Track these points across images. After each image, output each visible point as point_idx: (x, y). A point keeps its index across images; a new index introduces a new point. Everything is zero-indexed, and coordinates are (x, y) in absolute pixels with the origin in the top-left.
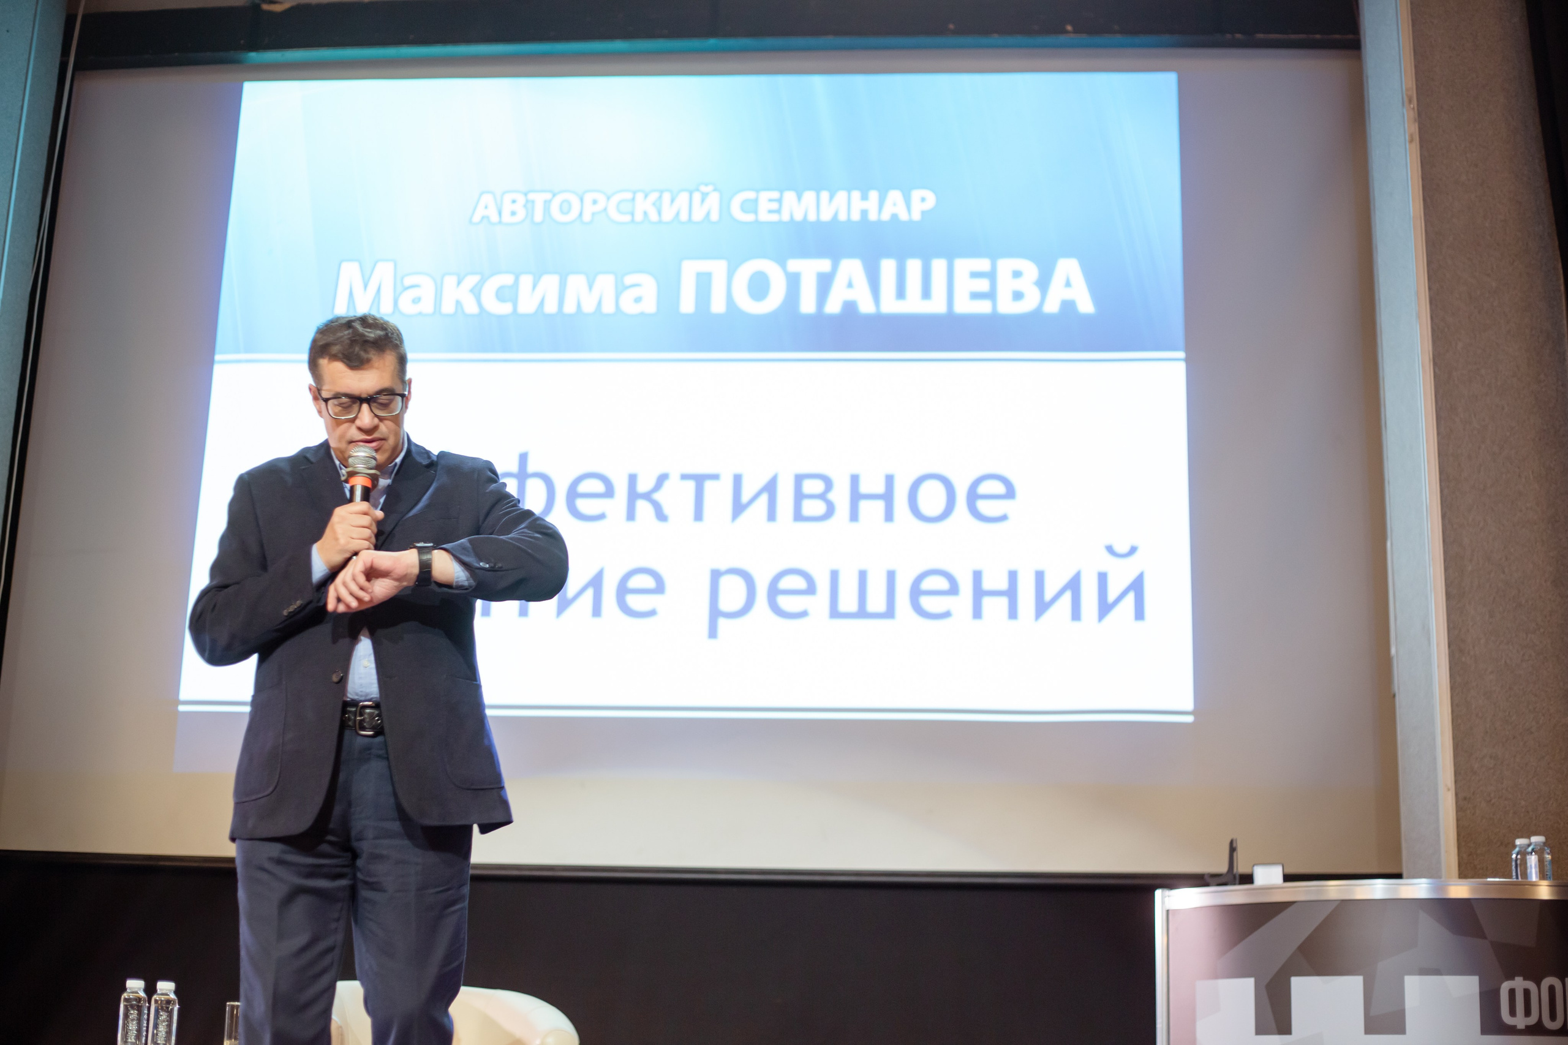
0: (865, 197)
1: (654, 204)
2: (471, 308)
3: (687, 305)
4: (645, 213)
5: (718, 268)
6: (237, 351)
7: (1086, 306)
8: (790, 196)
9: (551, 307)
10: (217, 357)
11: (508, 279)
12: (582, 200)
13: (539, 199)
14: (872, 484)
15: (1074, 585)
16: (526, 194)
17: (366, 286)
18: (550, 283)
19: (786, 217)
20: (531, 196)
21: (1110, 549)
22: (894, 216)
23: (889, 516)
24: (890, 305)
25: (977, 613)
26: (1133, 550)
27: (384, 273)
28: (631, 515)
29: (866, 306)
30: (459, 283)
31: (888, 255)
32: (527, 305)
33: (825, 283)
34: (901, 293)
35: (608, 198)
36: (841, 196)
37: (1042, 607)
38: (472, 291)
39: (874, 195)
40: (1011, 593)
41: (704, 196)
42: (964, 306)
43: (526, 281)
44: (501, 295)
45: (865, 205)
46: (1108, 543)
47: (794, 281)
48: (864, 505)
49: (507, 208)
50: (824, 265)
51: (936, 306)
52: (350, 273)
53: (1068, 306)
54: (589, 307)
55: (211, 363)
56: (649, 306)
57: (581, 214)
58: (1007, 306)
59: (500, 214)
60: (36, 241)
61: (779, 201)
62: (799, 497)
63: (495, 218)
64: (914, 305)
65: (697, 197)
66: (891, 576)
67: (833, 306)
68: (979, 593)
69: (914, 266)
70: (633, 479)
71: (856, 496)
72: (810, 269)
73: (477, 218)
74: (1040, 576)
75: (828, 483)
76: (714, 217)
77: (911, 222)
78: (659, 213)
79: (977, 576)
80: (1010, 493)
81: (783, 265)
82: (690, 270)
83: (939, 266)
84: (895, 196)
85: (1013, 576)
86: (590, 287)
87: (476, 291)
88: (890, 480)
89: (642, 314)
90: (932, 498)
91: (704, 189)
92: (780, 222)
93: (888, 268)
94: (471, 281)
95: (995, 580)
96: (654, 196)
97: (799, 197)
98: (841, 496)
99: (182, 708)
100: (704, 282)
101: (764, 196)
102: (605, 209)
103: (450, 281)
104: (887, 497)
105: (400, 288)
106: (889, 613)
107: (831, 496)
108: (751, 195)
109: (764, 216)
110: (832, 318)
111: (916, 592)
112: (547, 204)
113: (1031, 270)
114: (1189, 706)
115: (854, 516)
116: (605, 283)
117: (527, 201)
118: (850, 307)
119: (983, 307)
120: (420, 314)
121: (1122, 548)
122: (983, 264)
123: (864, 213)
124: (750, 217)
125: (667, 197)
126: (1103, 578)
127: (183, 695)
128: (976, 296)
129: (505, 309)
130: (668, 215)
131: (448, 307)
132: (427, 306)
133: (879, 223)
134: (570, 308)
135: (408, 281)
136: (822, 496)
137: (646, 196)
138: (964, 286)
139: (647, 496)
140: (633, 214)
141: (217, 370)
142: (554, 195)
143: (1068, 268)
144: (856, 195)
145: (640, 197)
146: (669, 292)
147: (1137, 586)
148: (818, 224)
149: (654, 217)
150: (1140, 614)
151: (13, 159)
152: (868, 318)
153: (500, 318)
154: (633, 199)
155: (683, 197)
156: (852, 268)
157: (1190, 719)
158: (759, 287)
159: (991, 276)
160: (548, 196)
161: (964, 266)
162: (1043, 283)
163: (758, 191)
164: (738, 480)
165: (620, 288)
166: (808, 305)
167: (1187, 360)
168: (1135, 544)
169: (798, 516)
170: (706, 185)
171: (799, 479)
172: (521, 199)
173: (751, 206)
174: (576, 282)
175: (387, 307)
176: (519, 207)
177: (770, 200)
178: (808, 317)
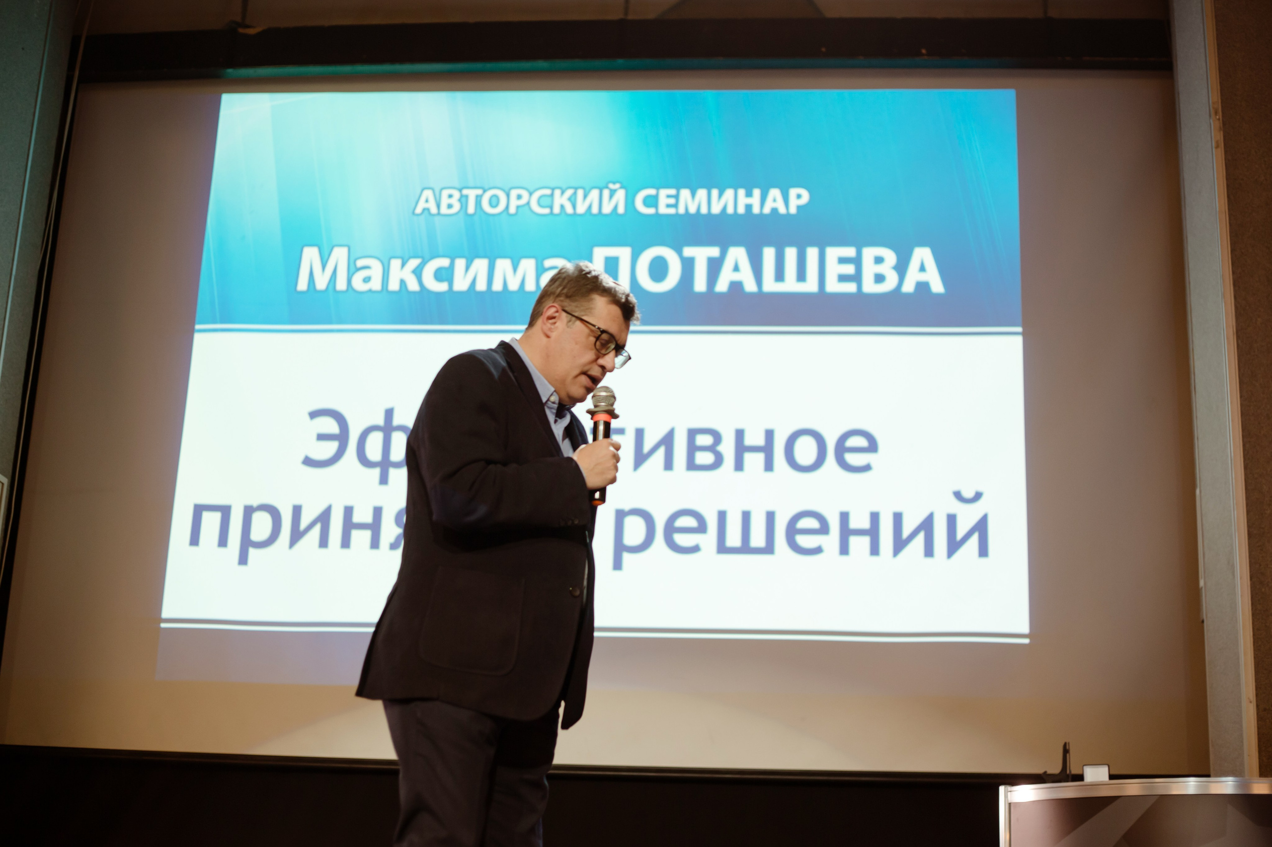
0: (749, 194)
1: (569, 199)
2: (413, 286)
4: (562, 207)
5: (624, 254)
6: (215, 322)
7: (937, 286)
8: (685, 193)
9: (481, 286)
10: (197, 327)
11: (445, 262)
12: (508, 195)
13: (472, 194)
14: (754, 438)
15: (927, 525)
16: (460, 190)
17: (324, 267)
18: (480, 265)
19: (681, 210)
20: (465, 192)
21: (958, 495)
22: (774, 211)
23: (769, 467)
24: (770, 285)
25: (844, 549)
26: (978, 496)
27: (340, 255)
29: (750, 286)
30: (403, 265)
31: (769, 244)
32: (461, 284)
33: (715, 267)
34: (780, 276)
35: (531, 194)
36: (729, 193)
37: (899, 544)
38: (414, 272)
39: (757, 192)
40: (873, 532)
41: (612, 193)
42: (833, 286)
43: (460, 263)
44: (439, 275)
45: (749, 201)
46: (956, 489)
47: (688, 265)
48: (747, 456)
49: (445, 201)
50: (714, 252)
51: (811, 286)
52: (310, 255)
54: (513, 286)
55: (190, 332)
57: (507, 207)
58: (869, 286)
59: (438, 206)
60: (44, 226)
61: (677, 197)
62: (692, 448)
63: (434, 210)
64: (790, 285)
65: (606, 193)
66: (770, 517)
67: (722, 286)
68: (846, 532)
69: (791, 253)
71: (741, 449)
72: (701, 255)
73: (419, 210)
74: (898, 517)
75: (717, 437)
76: (621, 210)
77: (788, 215)
78: (574, 207)
79: (844, 517)
80: (873, 447)
81: (679, 252)
82: (600, 253)
83: (812, 253)
84: (775, 193)
85: (875, 517)
87: (418, 273)
88: (770, 434)
90: (806, 450)
91: (611, 186)
92: (677, 215)
93: (769, 254)
94: (413, 263)
95: (860, 521)
96: (569, 192)
97: (693, 195)
98: (727, 448)
99: (163, 625)
100: (612, 264)
101: (663, 193)
102: (528, 203)
103: (396, 264)
104: (767, 449)
105: (353, 269)
106: (769, 549)
107: (720, 448)
108: (652, 192)
109: (663, 210)
110: (721, 295)
111: (792, 531)
112: (479, 198)
113: (890, 257)
114: (1026, 629)
115: (739, 466)
116: (528, 266)
117: (462, 196)
118: (736, 286)
119: (850, 288)
120: (370, 291)
121: (968, 494)
122: (850, 252)
123: (749, 207)
124: (651, 211)
125: (580, 193)
126: (952, 520)
127: (165, 614)
128: (843, 278)
129: (443, 287)
130: (581, 209)
131: (394, 286)
132: (376, 284)
133: (761, 215)
134: (497, 286)
135: (360, 263)
136: (712, 449)
137: (563, 193)
138: (834, 269)
140: (551, 208)
141: (197, 337)
142: (485, 191)
143: (923, 255)
144: (741, 192)
145: (557, 192)
147: (981, 527)
148: (710, 216)
149: (569, 209)
150: (983, 551)
151: (26, 157)
152: (751, 295)
153: (438, 295)
154: (552, 195)
155: (595, 194)
156: (738, 254)
157: (1026, 641)
158: (658, 270)
159: (857, 261)
160: (480, 192)
161: (833, 253)
162: (901, 268)
163: (658, 189)
164: (640, 433)
165: (540, 270)
166: (700, 285)
167: (1024, 334)
168: (980, 489)
169: (692, 465)
170: (614, 183)
171: (692, 434)
172: (457, 195)
173: (651, 201)
174: (503, 265)
175: (341, 285)
176: (454, 201)
177: (669, 196)
178: (700, 295)
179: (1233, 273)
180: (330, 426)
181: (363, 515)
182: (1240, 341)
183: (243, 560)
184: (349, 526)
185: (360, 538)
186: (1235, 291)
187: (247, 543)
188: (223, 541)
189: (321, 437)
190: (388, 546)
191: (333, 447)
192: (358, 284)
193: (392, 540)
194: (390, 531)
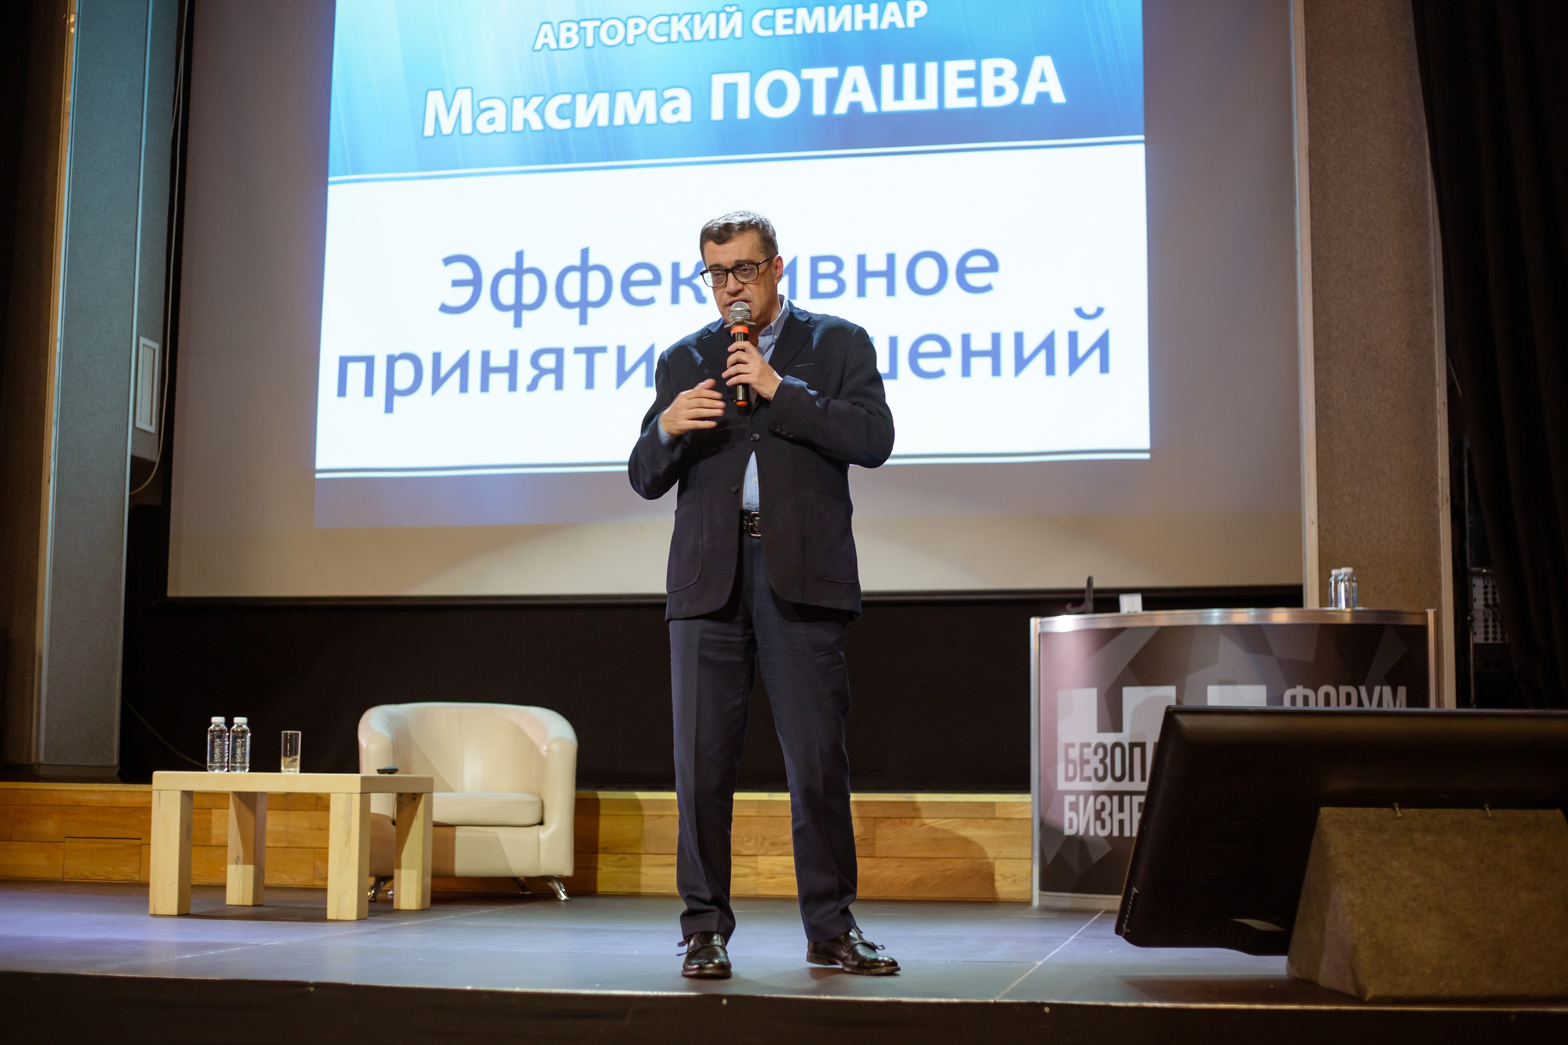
0: (866, 10)
1: (686, 26)
2: (537, 125)
3: (717, 113)
4: (680, 33)
5: (742, 80)
6: (347, 174)
7: (1058, 97)
8: (802, 12)
9: (603, 121)
10: (331, 179)
11: (567, 99)
12: (626, 25)
13: (590, 25)
14: (874, 263)
15: (1048, 344)
16: (578, 23)
17: (449, 111)
18: (601, 100)
19: (799, 31)
20: (583, 24)
21: (1079, 312)
22: (892, 25)
23: (891, 291)
24: (890, 105)
25: (966, 371)
26: (1100, 311)
27: (463, 98)
28: (675, 299)
29: (869, 107)
30: (526, 104)
31: (887, 62)
32: (583, 120)
33: (833, 87)
34: (898, 95)
35: (648, 23)
36: (846, 10)
37: (1021, 363)
38: (536, 110)
39: (874, 7)
40: (994, 354)
41: (729, 15)
42: (953, 102)
43: (581, 99)
44: (561, 113)
45: (866, 16)
46: (1077, 306)
47: (807, 87)
48: (869, 282)
49: (564, 35)
50: (833, 72)
51: (930, 103)
52: (435, 99)
53: (1043, 98)
54: (634, 119)
55: (325, 185)
56: (685, 116)
57: (625, 38)
58: (990, 100)
59: (558, 41)
60: (173, 90)
61: (793, 16)
62: (815, 276)
63: (553, 45)
64: (910, 103)
65: (723, 16)
66: (893, 341)
67: (841, 108)
68: (968, 354)
69: (910, 69)
70: (676, 267)
71: (863, 274)
72: (820, 76)
73: (538, 46)
74: (1019, 337)
75: (839, 263)
76: (738, 34)
77: (906, 29)
78: (692, 34)
79: (966, 339)
80: (994, 267)
81: (798, 75)
82: (719, 82)
83: (931, 68)
84: (893, 7)
85: (996, 338)
86: (636, 103)
87: (540, 111)
88: (891, 258)
89: (680, 123)
90: (927, 274)
91: (728, 9)
92: (795, 35)
93: (887, 72)
94: (536, 102)
95: (983, 343)
96: (687, 18)
97: (810, 14)
98: (850, 274)
99: (318, 476)
100: (731, 91)
101: (780, 13)
102: (646, 32)
103: (518, 103)
104: (889, 274)
105: (478, 111)
106: (893, 374)
107: (842, 275)
108: (770, 12)
109: (780, 31)
110: (840, 118)
111: (915, 355)
112: (597, 29)
113: (1010, 68)
114: (1146, 445)
115: (862, 292)
116: (648, 98)
117: (580, 28)
118: (855, 108)
119: (970, 102)
120: (494, 132)
121: (1090, 310)
122: (969, 65)
123: (866, 23)
124: (769, 33)
125: (697, 18)
126: (1073, 337)
127: (319, 465)
128: (963, 93)
129: (566, 124)
130: (699, 35)
131: (518, 126)
132: (500, 126)
133: (879, 31)
134: (619, 121)
135: (484, 104)
136: (834, 276)
137: (680, 19)
138: (953, 84)
139: (688, 282)
140: (669, 35)
141: (331, 189)
142: (602, 22)
143: (1043, 64)
144: (859, 8)
145: (674, 19)
146: (701, 103)
147: (1103, 343)
148: (827, 35)
149: (687, 37)
150: (1104, 368)
151: (145, 27)
152: (871, 116)
153: (562, 132)
154: (669, 22)
155: (712, 18)
156: (856, 74)
157: (1147, 456)
158: (777, 95)
159: (976, 74)
160: (597, 23)
161: (952, 67)
162: (1021, 80)
163: (774, 10)
165: (661, 102)
166: (819, 108)
167: (1146, 142)
168: (1101, 305)
170: (731, 6)
171: (815, 261)
172: (574, 27)
173: (769, 23)
174: (624, 99)
175: (467, 128)
176: (572, 34)
177: (786, 16)
178: (820, 118)
179: (1308, 91)
180: (464, 272)
181: (499, 359)
182: (1312, 162)
183: (389, 408)
184: (487, 370)
185: (498, 381)
186: (1309, 111)
187: (391, 392)
188: (369, 391)
189: (456, 283)
190: (525, 388)
191: (468, 291)
192: (483, 126)
193: (529, 382)
194: (526, 373)
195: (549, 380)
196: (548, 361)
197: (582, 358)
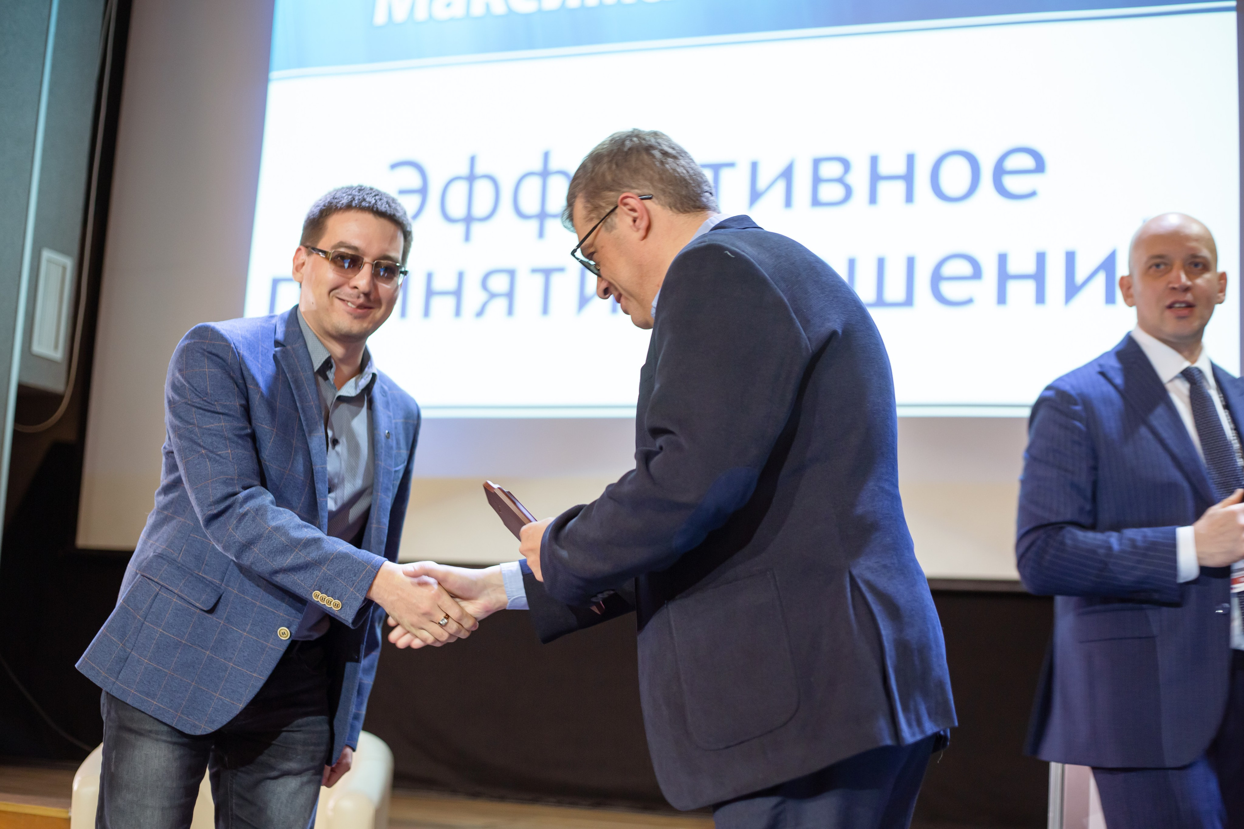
2: (500, 8)
10: (272, 74)
14: (893, 165)
15: (1108, 265)
23: (909, 197)
25: (1002, 299)
37: (1072, 290)
40: (1039, 277)
48: (883, 187)
55: (265, 80)
62: (817, 180)
66: (911, 262)
68: (1004, 277)
71: (875, 178)
74: (1070, 258)
75: (846, 164)
79: (1003, 259)
80: (1040, 166)
85: (1041, 258)
88: (911, 159)
90: (955, 177)
95: (1024, 264)
98: (859, 179)
104: (908, 178)
106: (909, 301)
107: (849, 179)
111: (937, 278)
115: (873, 199)
120: (452, 18)
129: (532, 6)
131: (478, 10)
132: (458, 10)
136: (840, 180)
141: (273, 86)
153: (527, 16)
164: (754, 166)
167: (1238, 9)
169: (816, 202)
171: (817, 162)
175: (421, 15)
180: (410, 178)
181: (445, 281)
184: (430, 293)
185: (442, 306)
189: (402, 192)
190: (472, 314)
192: (439, 11)
193: (477, 307)
194: (473, 296)
195: (501, 304)
196: (499, 283)
197: (539, 279)
